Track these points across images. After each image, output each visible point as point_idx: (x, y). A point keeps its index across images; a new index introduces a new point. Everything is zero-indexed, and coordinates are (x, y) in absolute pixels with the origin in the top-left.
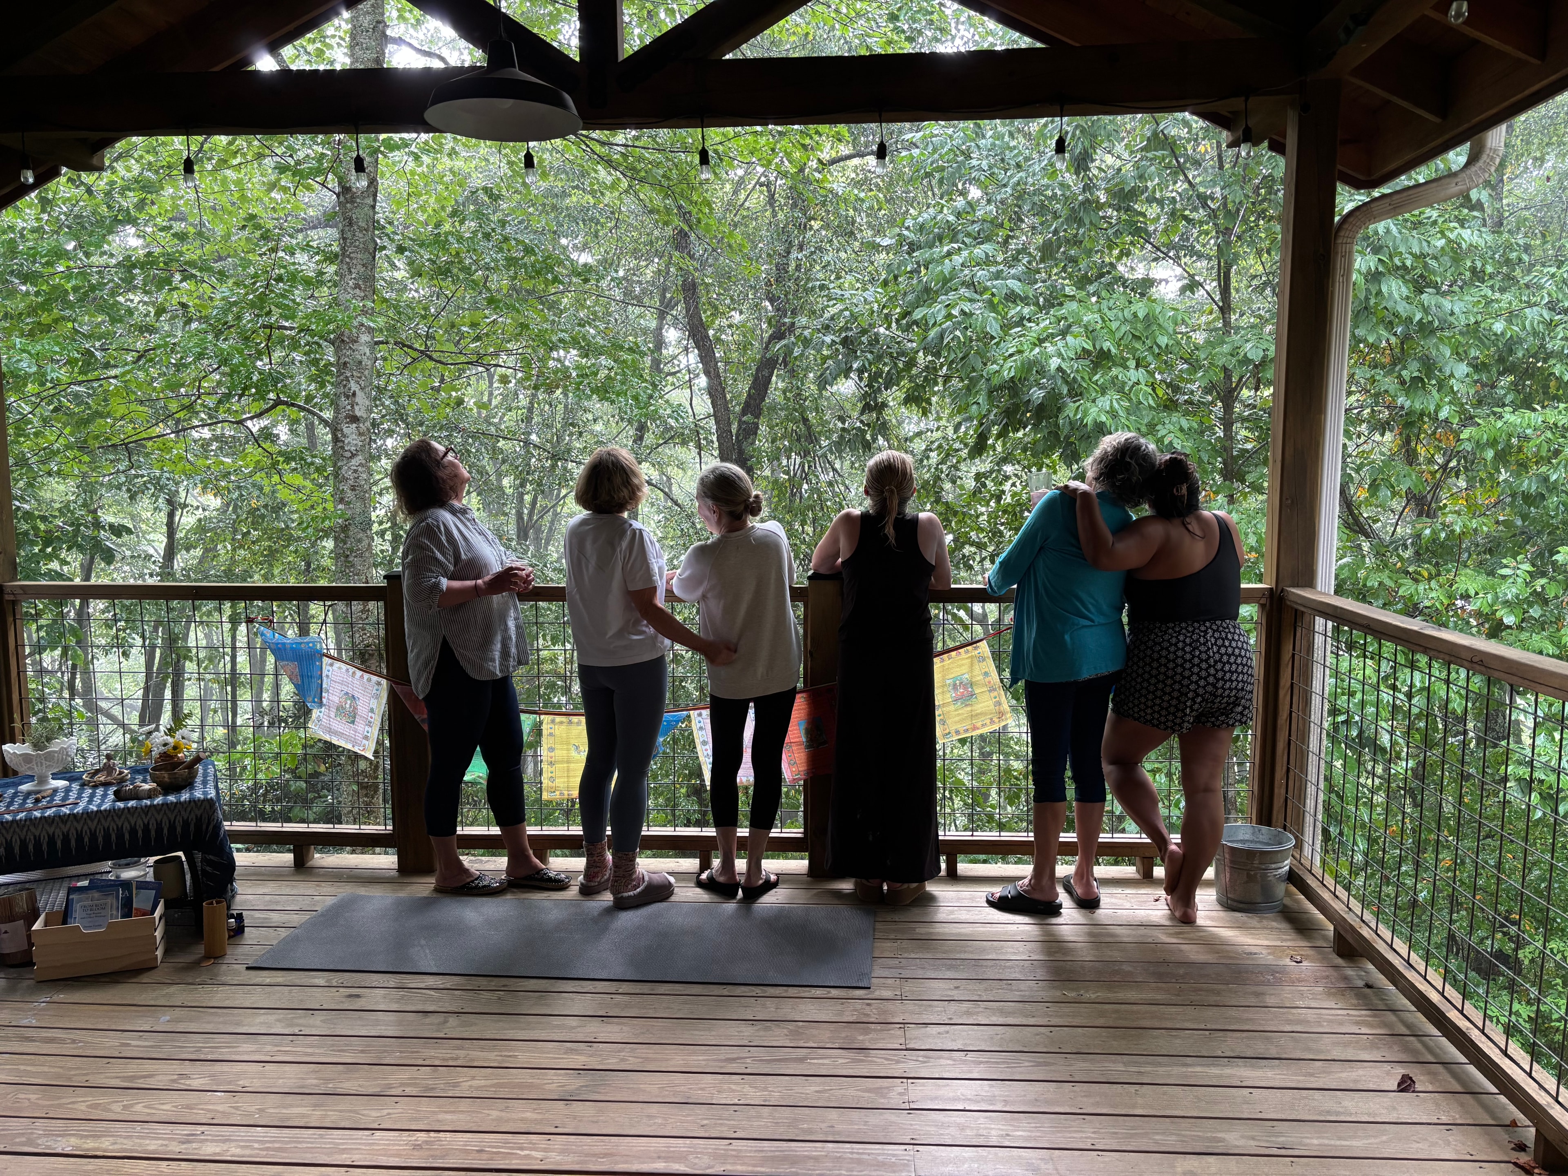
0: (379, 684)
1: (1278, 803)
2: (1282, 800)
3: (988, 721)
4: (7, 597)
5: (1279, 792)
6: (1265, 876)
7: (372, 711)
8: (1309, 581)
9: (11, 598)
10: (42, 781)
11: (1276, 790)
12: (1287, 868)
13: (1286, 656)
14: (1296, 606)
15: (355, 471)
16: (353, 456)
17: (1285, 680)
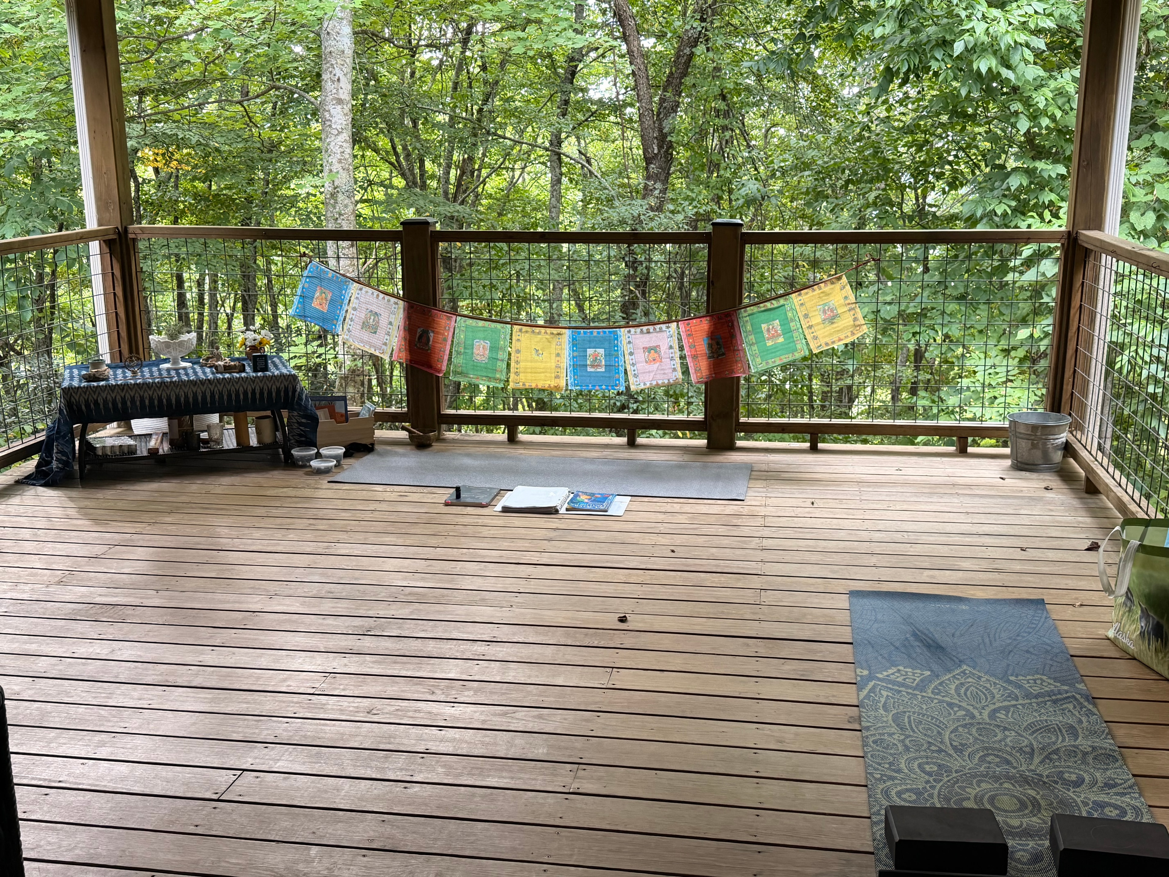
0: (396, 303)
1: (1066, 396)
2: (1069, 394)
3: (849, 334)
4: (131, 236)
5: (1067, 388)
6: (1045, 444)
7: (391, 323)
8: (1099, 226)
9: (133, 236)
10: (175, 362)
11: (1065, 387)
12: (1064, 440)
13: (1077, 284)
14: (1086, 245)
15: (341, 146)
16: (339, 133)
17: (1076, 302)
